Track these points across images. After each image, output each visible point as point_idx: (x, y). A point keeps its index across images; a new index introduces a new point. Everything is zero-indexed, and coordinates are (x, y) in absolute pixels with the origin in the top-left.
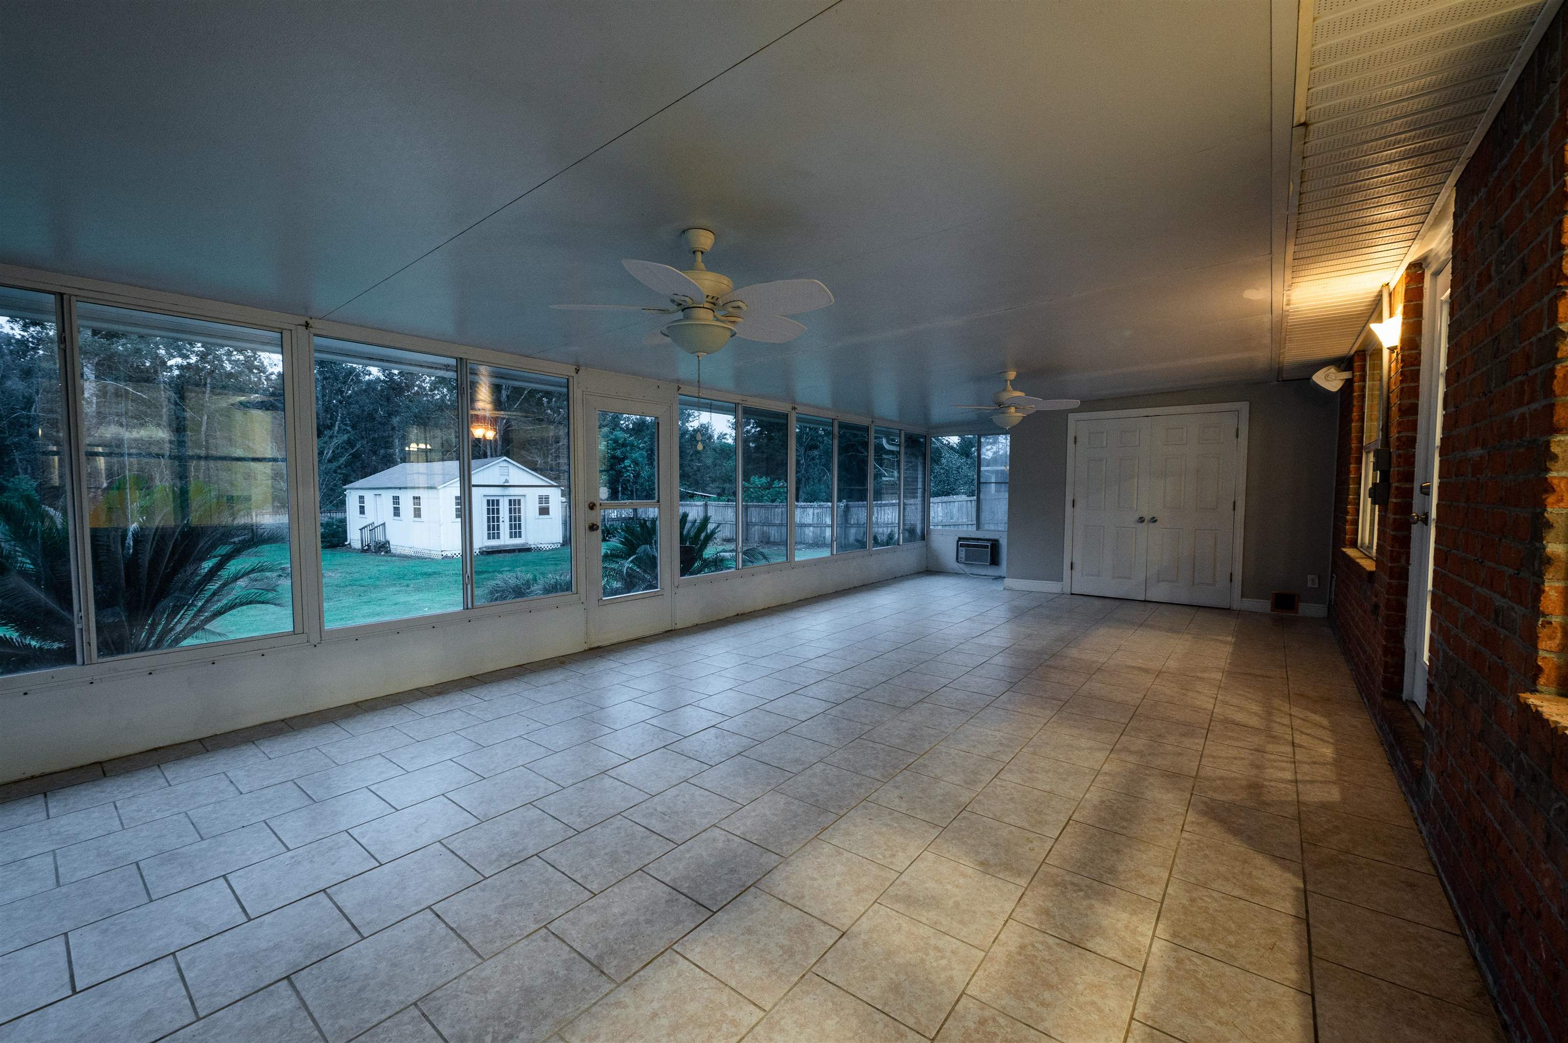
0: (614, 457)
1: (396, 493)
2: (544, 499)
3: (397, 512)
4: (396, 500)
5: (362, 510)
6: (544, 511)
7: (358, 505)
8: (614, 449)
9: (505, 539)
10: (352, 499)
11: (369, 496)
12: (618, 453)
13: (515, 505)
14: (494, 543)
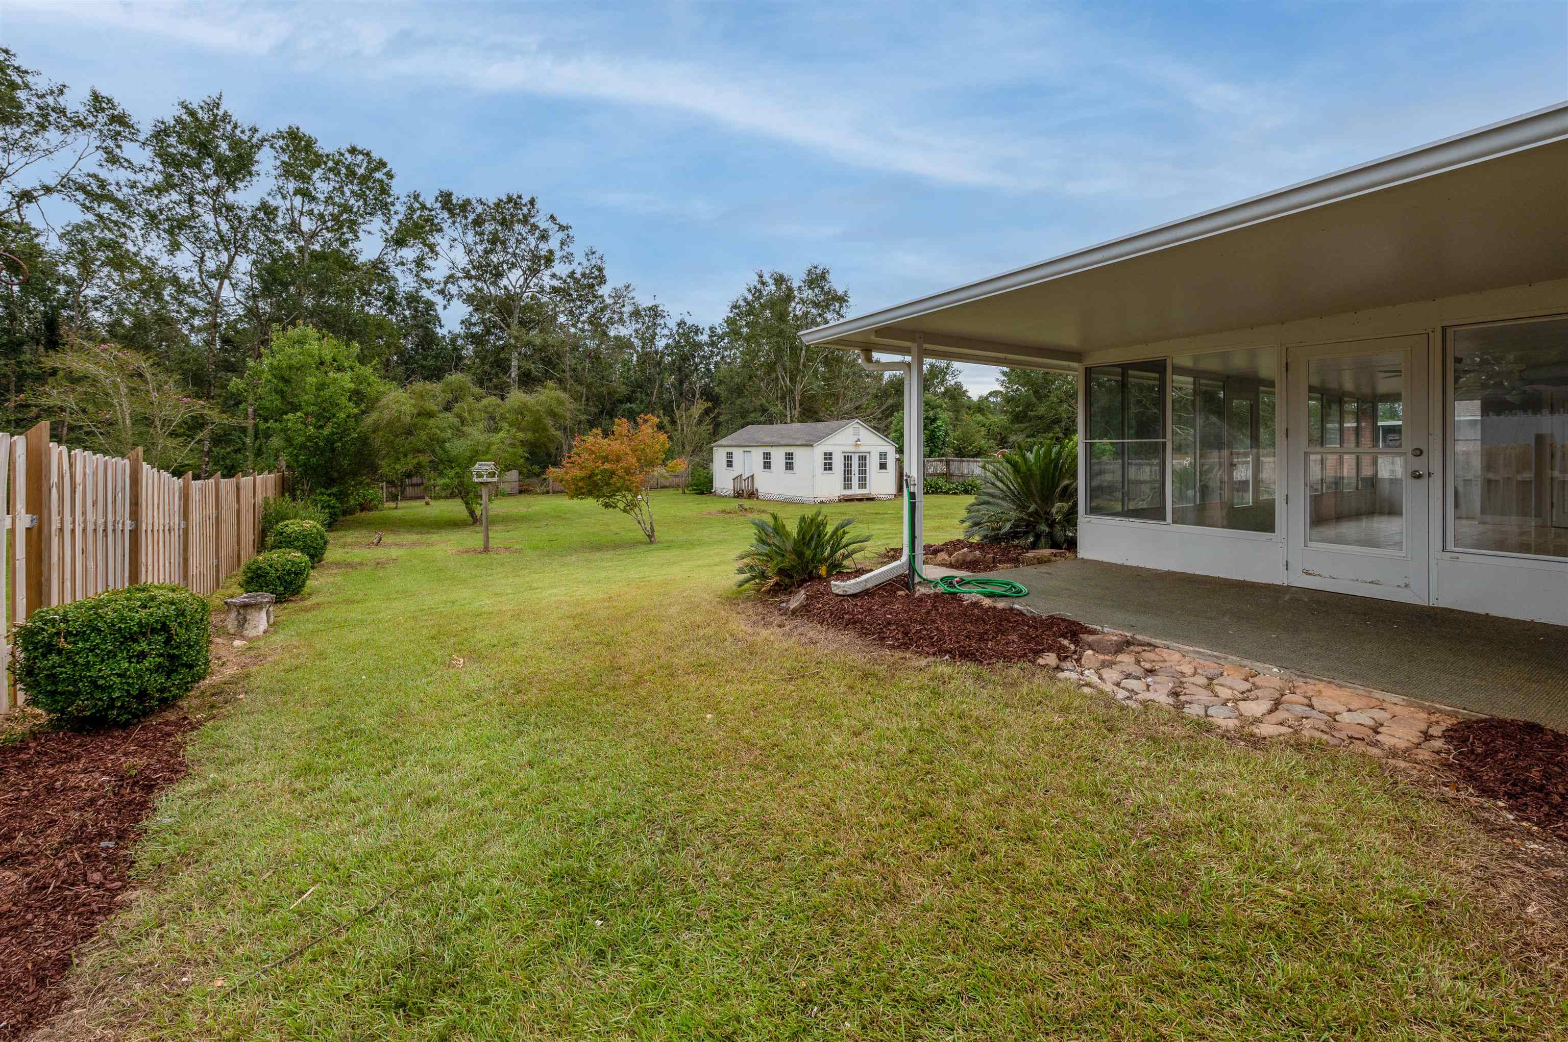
0: (926, 418)
1: (767, 450)
2: (883, 455)
3: (767, 465)
4: (767, 456)
5: (730, 464)
6: (883, 466)
7: (725, 459)
8: (927, 411)
9: (855, 491)
10: (719, 456)
11: (737, 453)
12: (931, 413)
13: (863, 458)
14: (848, 492)
